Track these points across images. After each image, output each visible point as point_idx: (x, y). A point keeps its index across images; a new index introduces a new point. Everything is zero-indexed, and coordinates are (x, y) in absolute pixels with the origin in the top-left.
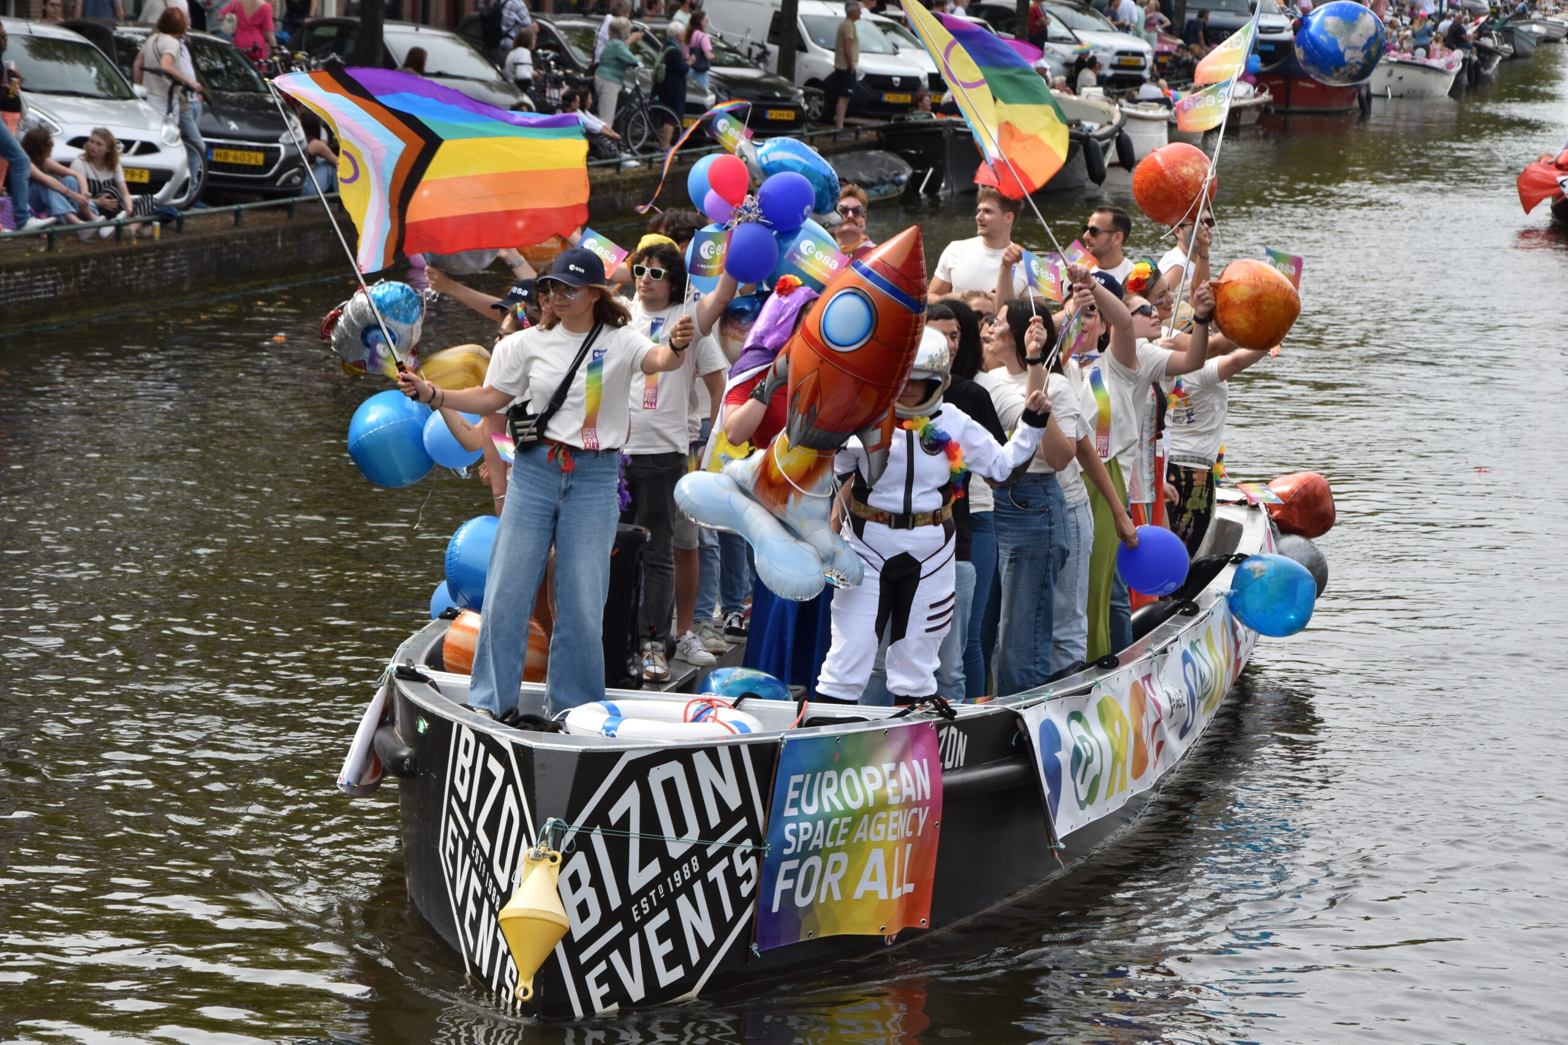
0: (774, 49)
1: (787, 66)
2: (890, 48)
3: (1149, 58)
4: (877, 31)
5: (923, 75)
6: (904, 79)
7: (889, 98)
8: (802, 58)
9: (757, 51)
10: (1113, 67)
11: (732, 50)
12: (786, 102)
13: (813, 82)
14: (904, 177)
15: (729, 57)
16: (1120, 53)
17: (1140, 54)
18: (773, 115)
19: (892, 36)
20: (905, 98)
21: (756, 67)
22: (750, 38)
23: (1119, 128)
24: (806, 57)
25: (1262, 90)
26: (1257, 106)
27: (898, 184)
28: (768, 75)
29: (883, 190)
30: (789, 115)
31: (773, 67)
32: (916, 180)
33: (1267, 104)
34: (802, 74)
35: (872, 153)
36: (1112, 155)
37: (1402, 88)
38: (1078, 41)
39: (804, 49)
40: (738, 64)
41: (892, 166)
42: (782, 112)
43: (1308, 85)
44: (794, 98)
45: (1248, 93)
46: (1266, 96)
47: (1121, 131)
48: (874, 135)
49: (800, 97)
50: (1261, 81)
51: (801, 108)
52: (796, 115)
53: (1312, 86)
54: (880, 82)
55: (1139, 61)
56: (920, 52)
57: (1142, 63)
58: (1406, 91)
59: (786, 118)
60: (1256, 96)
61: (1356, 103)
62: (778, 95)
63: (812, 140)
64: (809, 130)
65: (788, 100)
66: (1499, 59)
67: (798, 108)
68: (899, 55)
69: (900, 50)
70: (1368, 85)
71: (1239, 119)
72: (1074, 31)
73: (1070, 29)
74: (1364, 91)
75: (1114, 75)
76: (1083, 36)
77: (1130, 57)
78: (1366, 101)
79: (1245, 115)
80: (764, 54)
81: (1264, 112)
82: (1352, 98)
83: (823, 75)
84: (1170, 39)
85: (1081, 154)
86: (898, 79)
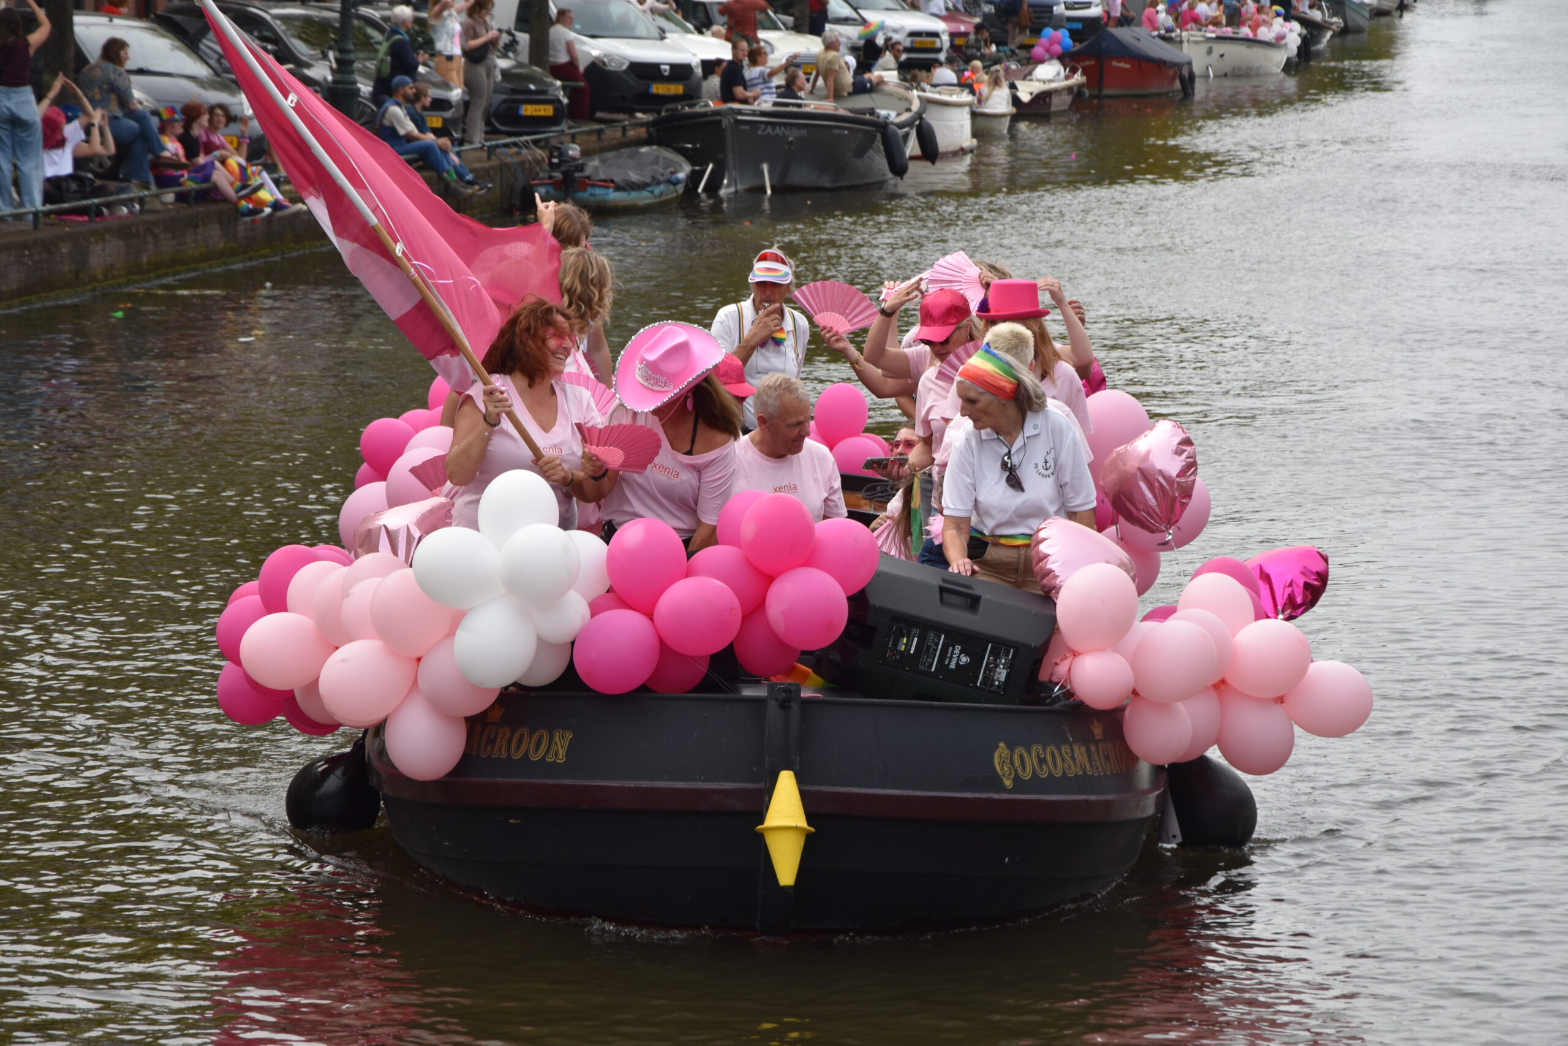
0: (523, 38)
1: (539, 54)
2: (656, 33)
3: (945, 38)
5: (695, 62)
6: (674, 67)
7: (658, 89)
10: (907, 50)
12: (541, 96)
14: (681, 175)
16: (912, 34)
17: (936, 35)
18: (528, 110)
20: (677, 89)
23: (919, 116)
25: (1074, 71)
26: (1069, 89)
27: (676, 183)
28: (520, 65)
29: (657, 190)
30: (547, 111)
31: (524, 57)
32: (693, 178)
33: (1080, 86)
35: (642, 150)
36: (912, 147)
37: (1225, 66)
38: (864, 22)
41: (668, 163)
42: (538, 107)
43: (1122, 65)
44: (551, 90)
45: (1058, 74)
46: (1078, 78)
47: (921, 118)
48: (643, 130)
49: (557, 89)
50: (1068, 59)
51: (560, 102)
52: (555, 110)
53: (1128, 66)
54: (646, 71)
55: (934, 43)
56: (690, 36)
57: (938, 45)
58: (1228, 70)
59: (542, 113)
60: (1067, 78)
61: (1177, 84)
62: (532, 87)
63: (573, 138)
64: (570, 128)
65: (544, 92)
66: (1329, 34)
67: (556, 102)
68: (666, 41)
69: (667, 35)
70: (1190, 64)
71: (1049, 105)
72: (860, 11)
73: (855, 9)
74: (1185, 72)
75: (908, 59)
76: (869, 15)
77: (924, 39)
78: (1188, 82)
79: (1056, 101)
80: (513, 44)
81: (1078, 96)
82: (1173, 78)
84: (966, 18)
85: (878, 143)
86: (667, 67)
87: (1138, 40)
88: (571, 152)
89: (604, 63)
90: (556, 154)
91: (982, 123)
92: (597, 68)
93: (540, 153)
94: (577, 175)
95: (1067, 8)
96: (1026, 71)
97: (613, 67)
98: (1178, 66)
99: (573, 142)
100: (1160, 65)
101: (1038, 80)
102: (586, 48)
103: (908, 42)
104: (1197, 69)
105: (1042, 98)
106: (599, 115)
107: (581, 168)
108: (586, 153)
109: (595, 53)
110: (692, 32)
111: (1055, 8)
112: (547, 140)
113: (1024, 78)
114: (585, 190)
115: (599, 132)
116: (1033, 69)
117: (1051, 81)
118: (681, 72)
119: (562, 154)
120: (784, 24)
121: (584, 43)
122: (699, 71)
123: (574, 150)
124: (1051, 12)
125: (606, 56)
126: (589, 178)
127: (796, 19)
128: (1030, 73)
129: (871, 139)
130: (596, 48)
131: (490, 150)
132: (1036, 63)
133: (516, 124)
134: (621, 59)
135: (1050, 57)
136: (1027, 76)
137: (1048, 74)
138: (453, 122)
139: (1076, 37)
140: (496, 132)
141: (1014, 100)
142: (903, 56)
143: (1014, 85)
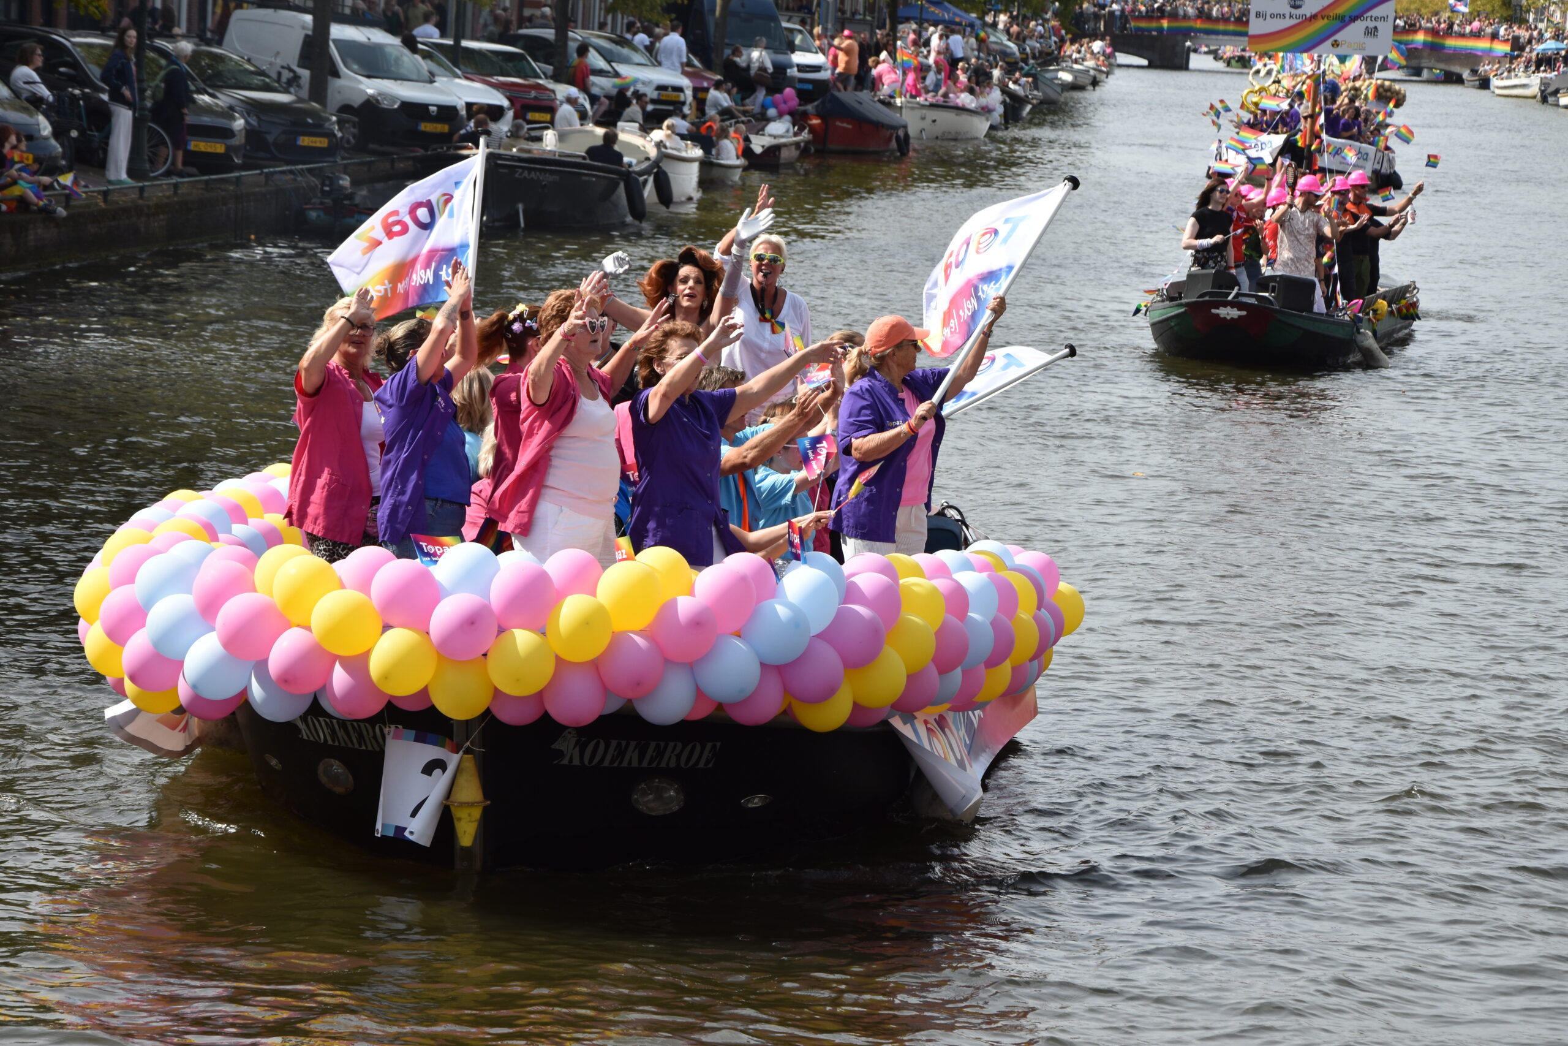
0: (305, 74)
1: (318, 91)
2: (427, 76)
3: (689, 93)
5: (460, 104)
6: (442, 108)
7: (426, 127)
8: (335, 84)
9: (286, 75)
10: (653, 101)
11: (262, 73)
12: (318, 128)
13: (346, 109)
15: (257, 80)
16: (661, 88)
17: (680, 89)
18: (305, 141)
20: (442, 128)
21: (286, 91)
22: (279, 61)
23: (657, 163)
24: (339, 83)
25: (801, 129)
26: (797, 145)
28: (300, 100)
30: (321, 142)
31: (305, 93)
33: (807, 143)
34: (335, 100)
36: (649, 191)
38: (617, 75)
39: (336, 74)
40: (267, 88)
42: (314, 139)
43: (845, 125)
44: (327, 125)
45: (788, 131)
46: (805, 135)
47: (659, 167)
48: (410, 163)
49: (333, 123)
50: (799, 119)
51: (335, 135)
52: (329, 143)
53: (850, 126)
54: (415, 110)
55: (679, 96)
56: (458, 81)
57: (682, 98)
58: (939, 134)
59: (318, 145)
60: (795, 134)
61: (894, 144)
62: (310, 121)
63: (346, 170)
64: (343, 158)
65: (321, 126)
66: (1029, 108)
67: (330, 135)
68: (435, 84)
69: (437, 78)
70: (905, 127)
71: (778, 157)
72: (614, 64)
73: (609, 62)
74: (901, 133)
75: (654, 110)
76: (622, 69)
77: (670, 92)
78: (904, 143)
79: (785, 154)
80: (295, 79)
81: (804, 151)
82: (890, 139)
83: (357, 101)
84: (708, 75)
85: (621, 190)
86: (434, 109)
87: (860, 103)
88: (341, 182)
89: (377, 101)
90: (327, 182)
91: (716, 173)
92: (371, 106)
93: (314, 181)
94: (346, 202)
95: (799, 71)
96: (760, 127)
97: (385, 104)
98: (895, 128)
99: (345, 173)
100: (878, 126)
101: (770, 135)
102: (362, 87)
103: (654, 95)
104: (912, 132)
105: (773, 151)
106: (372, 146)
107: (351, 197)
108: (354, 183)
109: (370, 91)
110: (459, 77)
111: (789, 71)
112: (320, 168)
113: (757, 133)
114: (352, 217)
115: (370, 163)
116: (766, 125)
117: (782, 136)
118: (447, 113)
119: (333, 181)
120: (544, 74)
121: (360, 82)
122: (463, 113)
123: (345, 182)
124: (785, 73)
125: (380, 94)
126: (356, 206)
127: (555, 69)
128: (763, 129)
129: (614, 186)
130: (371, 87)
131: (268, 176)
132: (768, 120)
133: (293, 154)
134: (393, 98)
135: (781, 115)
136: (760, 131)
137: (779, 130)
138: (235, 149)
139: (805, 96)
140: (275, 160)
141: (747, 152)
142: (650, 107)
143: (747, 140)
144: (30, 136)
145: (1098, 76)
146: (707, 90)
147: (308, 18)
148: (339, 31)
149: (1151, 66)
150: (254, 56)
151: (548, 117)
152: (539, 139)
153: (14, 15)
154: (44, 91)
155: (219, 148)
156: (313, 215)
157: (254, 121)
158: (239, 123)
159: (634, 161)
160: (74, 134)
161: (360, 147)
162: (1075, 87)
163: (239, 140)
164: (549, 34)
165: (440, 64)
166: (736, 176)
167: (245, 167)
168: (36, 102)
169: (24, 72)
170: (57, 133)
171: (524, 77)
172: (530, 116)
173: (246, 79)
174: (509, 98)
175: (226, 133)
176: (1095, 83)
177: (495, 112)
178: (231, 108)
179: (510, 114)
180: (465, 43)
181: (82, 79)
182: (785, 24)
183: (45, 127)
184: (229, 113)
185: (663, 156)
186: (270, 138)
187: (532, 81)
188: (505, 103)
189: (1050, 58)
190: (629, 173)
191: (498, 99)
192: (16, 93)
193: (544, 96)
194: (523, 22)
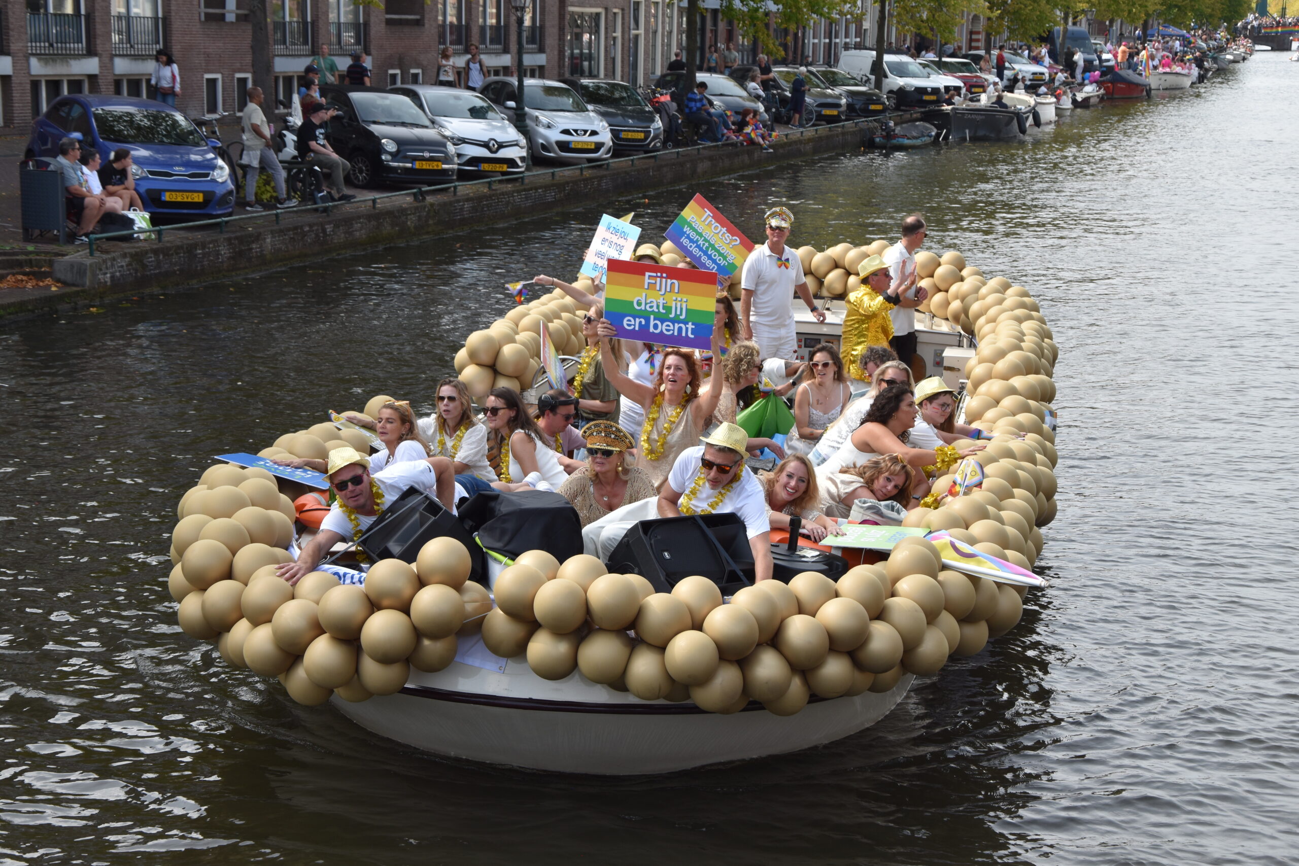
0: (873, 77)
1: (878, 85)
2: (926, 74)
3: (1047, 75)
4: (921, 67)
5: (942, 87)
6: (933, 89)
7: (926, 98)
8: (886, 82)
9: (865, 78)
10: (1030, 80)
11: (853, 78)
12: (878, 101)
13: (891, 92)
14: (933, 134)
15: (852, 82)
16: (1034, 74)
17: (1043, 74)
18: (872, 107)
19: (928, 69)
20: (933, 98)
21: (865, 86)
22: (862, 73)
23: (1034, 108)
24: (887, 80)
25: (1100, 89)
26: (1098, 96)
27: (931, 136)
28: (870, 89)
29: (923, 139)
30: (879, 107)
31: (872, 86)
32: (938, 135)
33: (1103, 95)
34: (886, 88)
35: (917, 123)
36: (1030, 121)
37: (1167, 85)
38: (1014, 69)
39: (886, 77)
40: (856, 85)
41: (927, 129)
42: (876, 106)
43: (1122, 86)
44: (882, 99)
45: (1094, 90)
46: (1102, 91)
47: (1035, 110)
48: (919, 115)
49: (885, 99)
50: (1100, 84)
51: (886, 104)
52: (883, 107)
53: (1124, 86)
54: (921, 91)
55: (1042, 77)
57: (1044, 78)
60: (1098, 91)
61: (1145, 93)
62: (875, 98)
63: (890, 118)
64: (890, 114)
66: (1211, 73)
67: (884, 104)
68: (930, 78)
69: (931, 76)
70: (1150, 84)
71: (1089, 102)
74: (1148, 88)
75: (1030, 84)
76: (1015, 66)
77: (1038, 76)
78: (1149, 91)
79: (1092, 101)
80: (868, 80)
81: (1102, 99)
82: (1142, 91)
83: (895, 88)
84: (1057, 66)
85: (1015, 121)
86: (930, 89)
88: (889, 124)
89: (905, 87)
90: (883, 125)
91: (1059, 111)
92: (901, 90)
93: (876, 124)
94: (891, 133)
97: (908, 89)
98: (1145, 86)
99: (891, 120)
100: (1137, 85)
101: (1085, 92)
102: (898, 82)
103: (1031, 77)
104: (1153, 87)
105: (1087, 100)
106: (902, 108)
107: (894, 131)
108: (896, 124)
110: (941, 75)
111: (1094, 62)
112: (879, 119)
114: (894, 140)
115: (901, 116)
116: (1084, 88)
117: (1091, 93)
118: (936, 91)
119: (886, 124)
121: (897, 80)
122: (943, 90)
123: (892, 124)
125: (905, 84)
126: (896, 134)
128: (1082, 90)
129: (1011, 119)
130: (901, 82)
131: (856, 123)
132: (1085, 85)
133: (867, 113)
134: (912, 86)
135: (1091, 83)
136: (1080, 91)
137: (1090, 90)
138: (842, 113)
139: (1103, 74)
140: (859, 116)
141: (1074, 101)
142: (1028, 83)
143: (1074, 95)
144: (756, 112)
145: (1246, 56)
146: (1056, 73)
147: (874, 53)
148: (887, 58)
149: (1273, 50)
150: (851, 72)
151: (981, 90)
152: (979, 100)
153: (750, 61)
154: (762, 93)
155: (834, 112)
156: (877, 140)
157: (850, 100)
158: (844, 101)
159: (1023, 107)
160: (774, 110)
161: (897, 108)
162: (1235, 62)
163: (843, 109)
164: (982, 52)
165: (932, 69)
166: (1068, 113)
167: (846, 120)
168: (758, 97)
169: (752, 85)
170: (767, 110)
171: (971, 72)
172: (973, 90)
173: (847, 81)
174: (965, 84)
175: (838, 106)
176: (1244, 59)
177: (957, 89)
178: (841, 95)
179: (964, 91)
180: (944, 59)
181: (777, 86)
182: (1093, 41)
183: (761, 108)
184: (839, 97)
185: (1037, 104)
186: (857, 107)
187: (974, 74)
188: (962, 85)
189: (1221, 49)
190: (1018, 113)
191: (959, 83)
192: (750, 94)
193: (979, 80)
194: (971, 48)
